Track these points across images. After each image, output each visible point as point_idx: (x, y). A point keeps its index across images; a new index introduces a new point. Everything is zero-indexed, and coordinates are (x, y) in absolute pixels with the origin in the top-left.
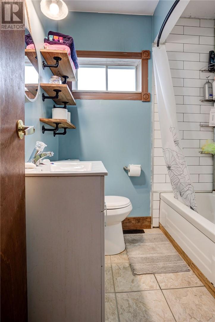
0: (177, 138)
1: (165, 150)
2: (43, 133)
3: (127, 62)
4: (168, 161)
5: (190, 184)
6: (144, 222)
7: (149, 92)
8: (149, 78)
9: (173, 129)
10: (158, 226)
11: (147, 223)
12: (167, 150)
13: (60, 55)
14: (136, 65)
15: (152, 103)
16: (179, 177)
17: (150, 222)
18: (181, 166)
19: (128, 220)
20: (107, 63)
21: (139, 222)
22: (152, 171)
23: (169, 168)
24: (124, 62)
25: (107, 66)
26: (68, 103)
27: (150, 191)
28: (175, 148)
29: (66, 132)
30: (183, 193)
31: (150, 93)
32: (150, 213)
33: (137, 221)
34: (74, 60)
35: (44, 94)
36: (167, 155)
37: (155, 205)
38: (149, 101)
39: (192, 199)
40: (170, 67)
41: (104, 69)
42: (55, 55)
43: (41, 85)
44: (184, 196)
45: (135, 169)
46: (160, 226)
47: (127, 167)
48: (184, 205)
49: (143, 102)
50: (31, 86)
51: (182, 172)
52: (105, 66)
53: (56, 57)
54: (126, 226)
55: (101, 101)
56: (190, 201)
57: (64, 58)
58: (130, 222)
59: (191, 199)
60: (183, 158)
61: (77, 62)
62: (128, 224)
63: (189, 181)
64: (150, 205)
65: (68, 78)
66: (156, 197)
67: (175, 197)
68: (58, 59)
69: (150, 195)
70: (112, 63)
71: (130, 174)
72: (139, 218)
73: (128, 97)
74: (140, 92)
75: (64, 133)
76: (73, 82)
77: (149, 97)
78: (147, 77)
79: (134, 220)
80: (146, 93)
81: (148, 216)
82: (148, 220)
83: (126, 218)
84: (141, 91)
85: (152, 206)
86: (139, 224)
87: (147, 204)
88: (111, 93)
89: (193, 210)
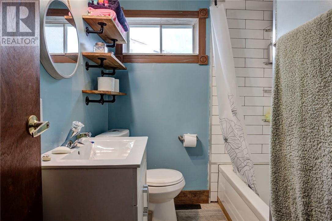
0: (235, 108)
1: (222, 120)
2: (87, 104)
3: (183, 21)
4: (225, 134)
5: (249, 158)
6: (201, 196)
7: (207, 54)
8: (207, 39)
9: (230, 97)
10: (217, 201)
11: (204, 197)
12: (224, 120)
13: (104, 21)
14: (193, 24)
15: (210, 66)
16: (237, 151)
17: (208, 196)
18: (239, 139)
19: (184, 193)
20: (162, 22)
21: (196, 196)
22: (210, 141)
23: (226, 140)
24: (180, 21)
25: (162, 26)
26: (117, 68)
27: (208, 163)
28: (233, 118)
29: (115, 100)
30: (241, 168)
31: (207, 56)
32: (208, 186)
33: (193, 195)
34: (122, 23)
35: (87, 62)
36: (224, 126)
37: (213, 177)
38: (207, 65)
39: (250, 175)
40: (229, 27)
41: (158, 29)
42: (99, 21)
43: (84, 54)
44: (242, 172)
45: (190, 139)
46: (219, 200)
47: (182, 137)
48: (242, 181)
49: (200, 65)
50: (72, 55)
51: (240, 145)
52: (159, 26)
53: (101, 23)
54: (181, 201)
55: (154, 65)
56: (247, 178)
57: (109, 23)
58: (186, 196)
59: (249, 177)
60: (241, 130)
61: (126, 24)
62: (183, 198)
63: (248, 156)
64: (207, 178)
65: (117, 41)
66: (214, 168)
67: (233, 171)
68: (102, 24)
69: (207, 167)
70: (167, 22)
71: (185, 144)
72: (195, 192)
73: (184, 60)
74: (196, 55)
75: (113, 101)
76: (123, 45)
77: (207, 60)
78: (205, 37)
79: (189, 194)
80: (203, 55)
81: (206, 189)
82: (205, 194)
83: (181, 192)
84: (198, 53)
85: (210, 179)
86: (196, 198)
87: (205, 176)
88: (165, 55)
89: (251, 189)
